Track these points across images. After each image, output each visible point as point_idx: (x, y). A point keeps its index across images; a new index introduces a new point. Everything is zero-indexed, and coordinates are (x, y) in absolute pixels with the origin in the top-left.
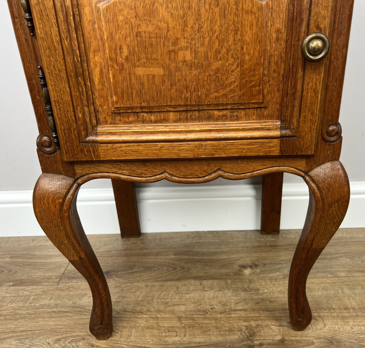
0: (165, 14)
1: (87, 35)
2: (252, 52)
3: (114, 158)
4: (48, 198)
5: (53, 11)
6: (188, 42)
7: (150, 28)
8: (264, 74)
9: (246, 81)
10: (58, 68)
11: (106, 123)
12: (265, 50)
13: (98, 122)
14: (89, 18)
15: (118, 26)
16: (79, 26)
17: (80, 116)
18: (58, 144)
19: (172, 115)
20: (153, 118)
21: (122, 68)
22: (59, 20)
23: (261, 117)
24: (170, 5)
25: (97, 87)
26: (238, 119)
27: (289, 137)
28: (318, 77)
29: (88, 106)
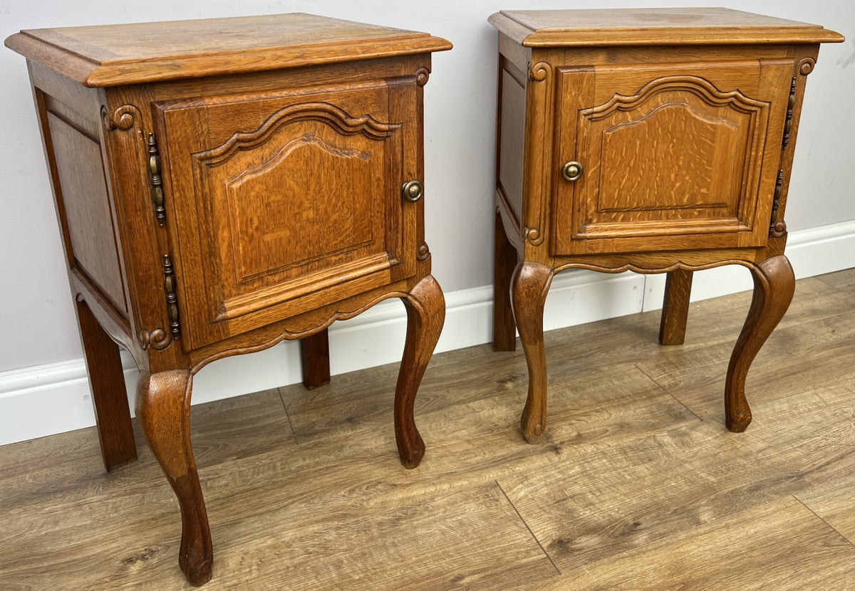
0: (292, 183)
1: (216, 214)
2: (361, 201)
3: (243, 331)
5: (194, 201)
6: (310, 203)
7: (279, 197)
8: (371, 216)
9: (358, 225)
10: (194, 253)
11: (231, 296)
12: (371, 196)
13: (224, 297)
14: (220, 198)
15: (250, 201)
20: (277, 278)
21: (252, 238)
22: (199, 208)
23: (370, 253)
24: (296, 176)
25: (224, 262)
26: (352, 259)
27: (397, 264)
29: (218, 284)
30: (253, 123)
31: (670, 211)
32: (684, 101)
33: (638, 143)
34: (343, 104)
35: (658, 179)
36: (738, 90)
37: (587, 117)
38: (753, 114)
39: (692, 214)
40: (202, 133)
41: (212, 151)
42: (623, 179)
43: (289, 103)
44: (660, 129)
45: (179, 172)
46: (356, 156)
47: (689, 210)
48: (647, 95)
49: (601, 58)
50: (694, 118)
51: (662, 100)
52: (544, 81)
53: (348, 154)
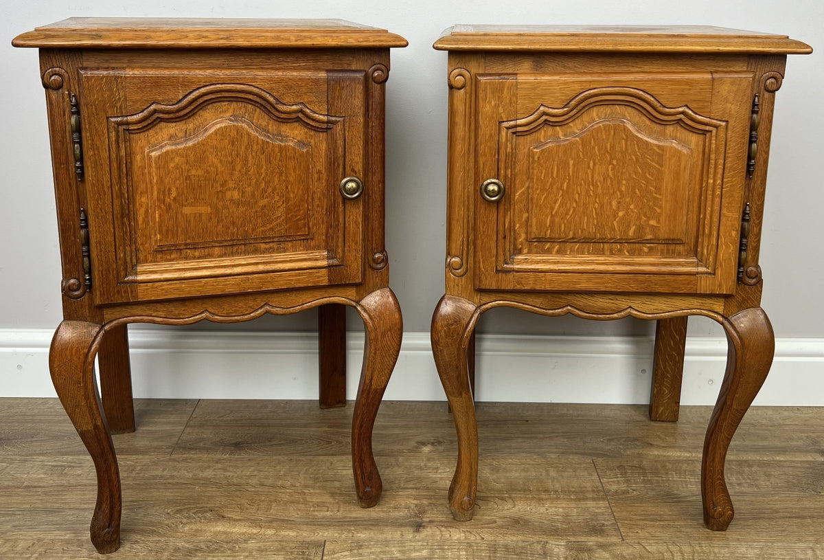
0: (215, 161)
1: (135, 178)
2: (296, 190)
3: (153, 298)
4: (72, 348)
5: (108, 162)
6: (235, 183)
7: (200, 172)
8: (308, 209)
9: (292, 216)
10: (105, 210)
11: (146, 261)
12: (308, 188)
13: (138, 261)
14: (139, 164)
15: (169, 171)
16: (129, 173)
17: (122, 255)
18: (90, 286)
19: (217, 251)
20: (197, 253)
21: (169, 207)
22: (112, 168)
23: (307, 248)
24: (219, 154)
25: (140, 226)
27: (336, 266)
28: (357, 210)
29: (130, 246)
30: (172, 96)
31: (614, 245)
32: (624, 117)
33: (571, 162)
34: (272, 89)
35: (596, 206)
36: (686, 106)
37: (511, 130)
38: (708, 135)
39: (641, 250)
40: (119, 99)
41: (129, 118)
42: (555, 203)
43: (211, 81)
44: (596, 148)
45: (94, 132)
46: (291, 144)
47: (637, 245)
48: (579, 108)
49: (526, 65)
50: (637, 137)
51: (597, 115)
52: (463, 90)
53: (281, 141)
